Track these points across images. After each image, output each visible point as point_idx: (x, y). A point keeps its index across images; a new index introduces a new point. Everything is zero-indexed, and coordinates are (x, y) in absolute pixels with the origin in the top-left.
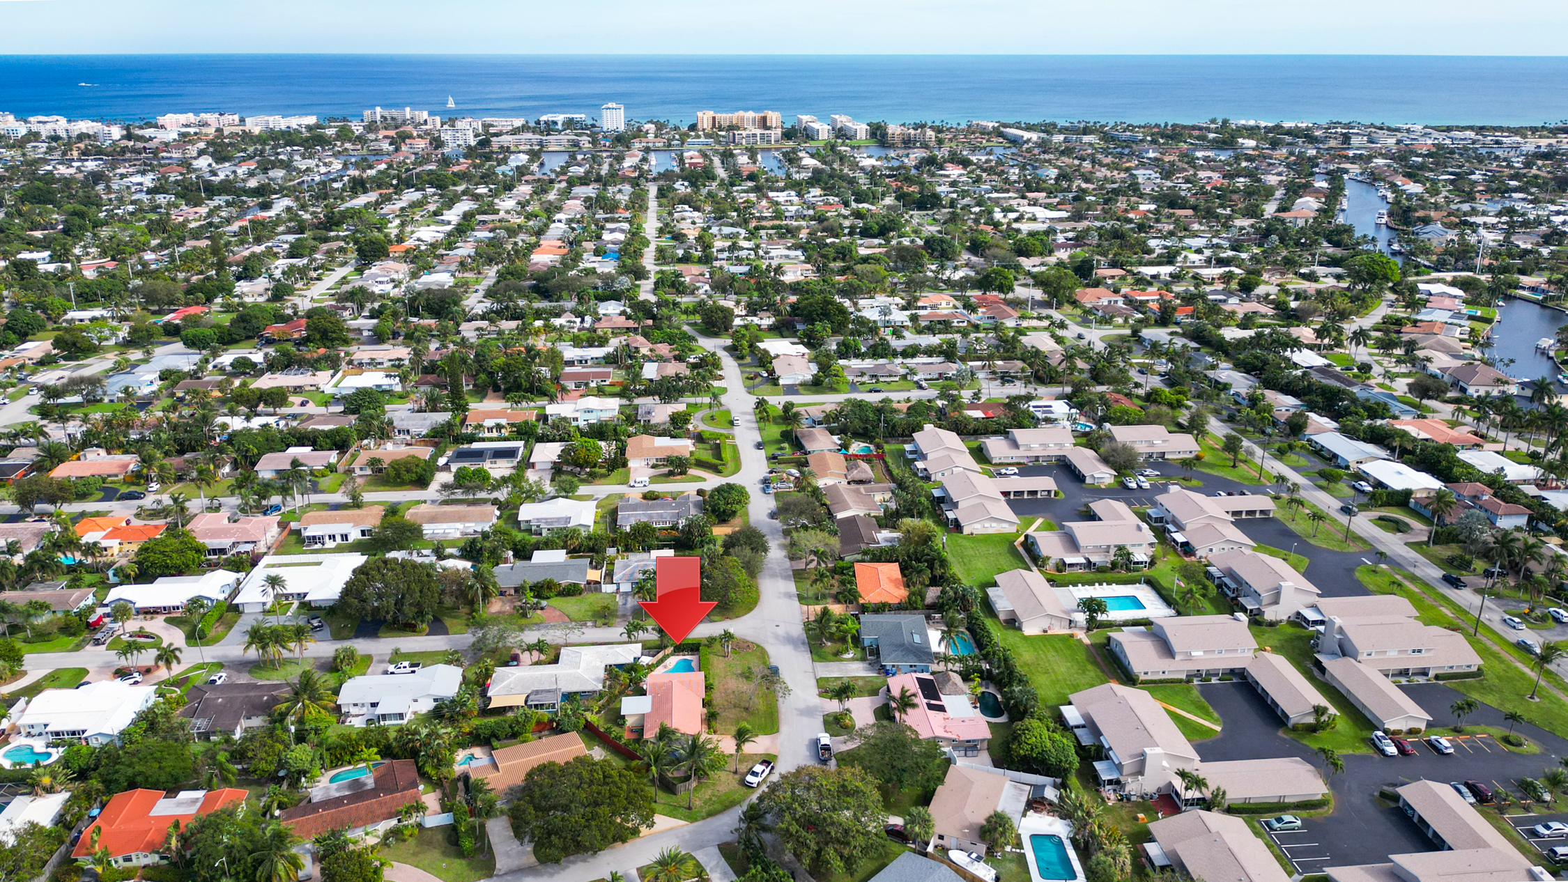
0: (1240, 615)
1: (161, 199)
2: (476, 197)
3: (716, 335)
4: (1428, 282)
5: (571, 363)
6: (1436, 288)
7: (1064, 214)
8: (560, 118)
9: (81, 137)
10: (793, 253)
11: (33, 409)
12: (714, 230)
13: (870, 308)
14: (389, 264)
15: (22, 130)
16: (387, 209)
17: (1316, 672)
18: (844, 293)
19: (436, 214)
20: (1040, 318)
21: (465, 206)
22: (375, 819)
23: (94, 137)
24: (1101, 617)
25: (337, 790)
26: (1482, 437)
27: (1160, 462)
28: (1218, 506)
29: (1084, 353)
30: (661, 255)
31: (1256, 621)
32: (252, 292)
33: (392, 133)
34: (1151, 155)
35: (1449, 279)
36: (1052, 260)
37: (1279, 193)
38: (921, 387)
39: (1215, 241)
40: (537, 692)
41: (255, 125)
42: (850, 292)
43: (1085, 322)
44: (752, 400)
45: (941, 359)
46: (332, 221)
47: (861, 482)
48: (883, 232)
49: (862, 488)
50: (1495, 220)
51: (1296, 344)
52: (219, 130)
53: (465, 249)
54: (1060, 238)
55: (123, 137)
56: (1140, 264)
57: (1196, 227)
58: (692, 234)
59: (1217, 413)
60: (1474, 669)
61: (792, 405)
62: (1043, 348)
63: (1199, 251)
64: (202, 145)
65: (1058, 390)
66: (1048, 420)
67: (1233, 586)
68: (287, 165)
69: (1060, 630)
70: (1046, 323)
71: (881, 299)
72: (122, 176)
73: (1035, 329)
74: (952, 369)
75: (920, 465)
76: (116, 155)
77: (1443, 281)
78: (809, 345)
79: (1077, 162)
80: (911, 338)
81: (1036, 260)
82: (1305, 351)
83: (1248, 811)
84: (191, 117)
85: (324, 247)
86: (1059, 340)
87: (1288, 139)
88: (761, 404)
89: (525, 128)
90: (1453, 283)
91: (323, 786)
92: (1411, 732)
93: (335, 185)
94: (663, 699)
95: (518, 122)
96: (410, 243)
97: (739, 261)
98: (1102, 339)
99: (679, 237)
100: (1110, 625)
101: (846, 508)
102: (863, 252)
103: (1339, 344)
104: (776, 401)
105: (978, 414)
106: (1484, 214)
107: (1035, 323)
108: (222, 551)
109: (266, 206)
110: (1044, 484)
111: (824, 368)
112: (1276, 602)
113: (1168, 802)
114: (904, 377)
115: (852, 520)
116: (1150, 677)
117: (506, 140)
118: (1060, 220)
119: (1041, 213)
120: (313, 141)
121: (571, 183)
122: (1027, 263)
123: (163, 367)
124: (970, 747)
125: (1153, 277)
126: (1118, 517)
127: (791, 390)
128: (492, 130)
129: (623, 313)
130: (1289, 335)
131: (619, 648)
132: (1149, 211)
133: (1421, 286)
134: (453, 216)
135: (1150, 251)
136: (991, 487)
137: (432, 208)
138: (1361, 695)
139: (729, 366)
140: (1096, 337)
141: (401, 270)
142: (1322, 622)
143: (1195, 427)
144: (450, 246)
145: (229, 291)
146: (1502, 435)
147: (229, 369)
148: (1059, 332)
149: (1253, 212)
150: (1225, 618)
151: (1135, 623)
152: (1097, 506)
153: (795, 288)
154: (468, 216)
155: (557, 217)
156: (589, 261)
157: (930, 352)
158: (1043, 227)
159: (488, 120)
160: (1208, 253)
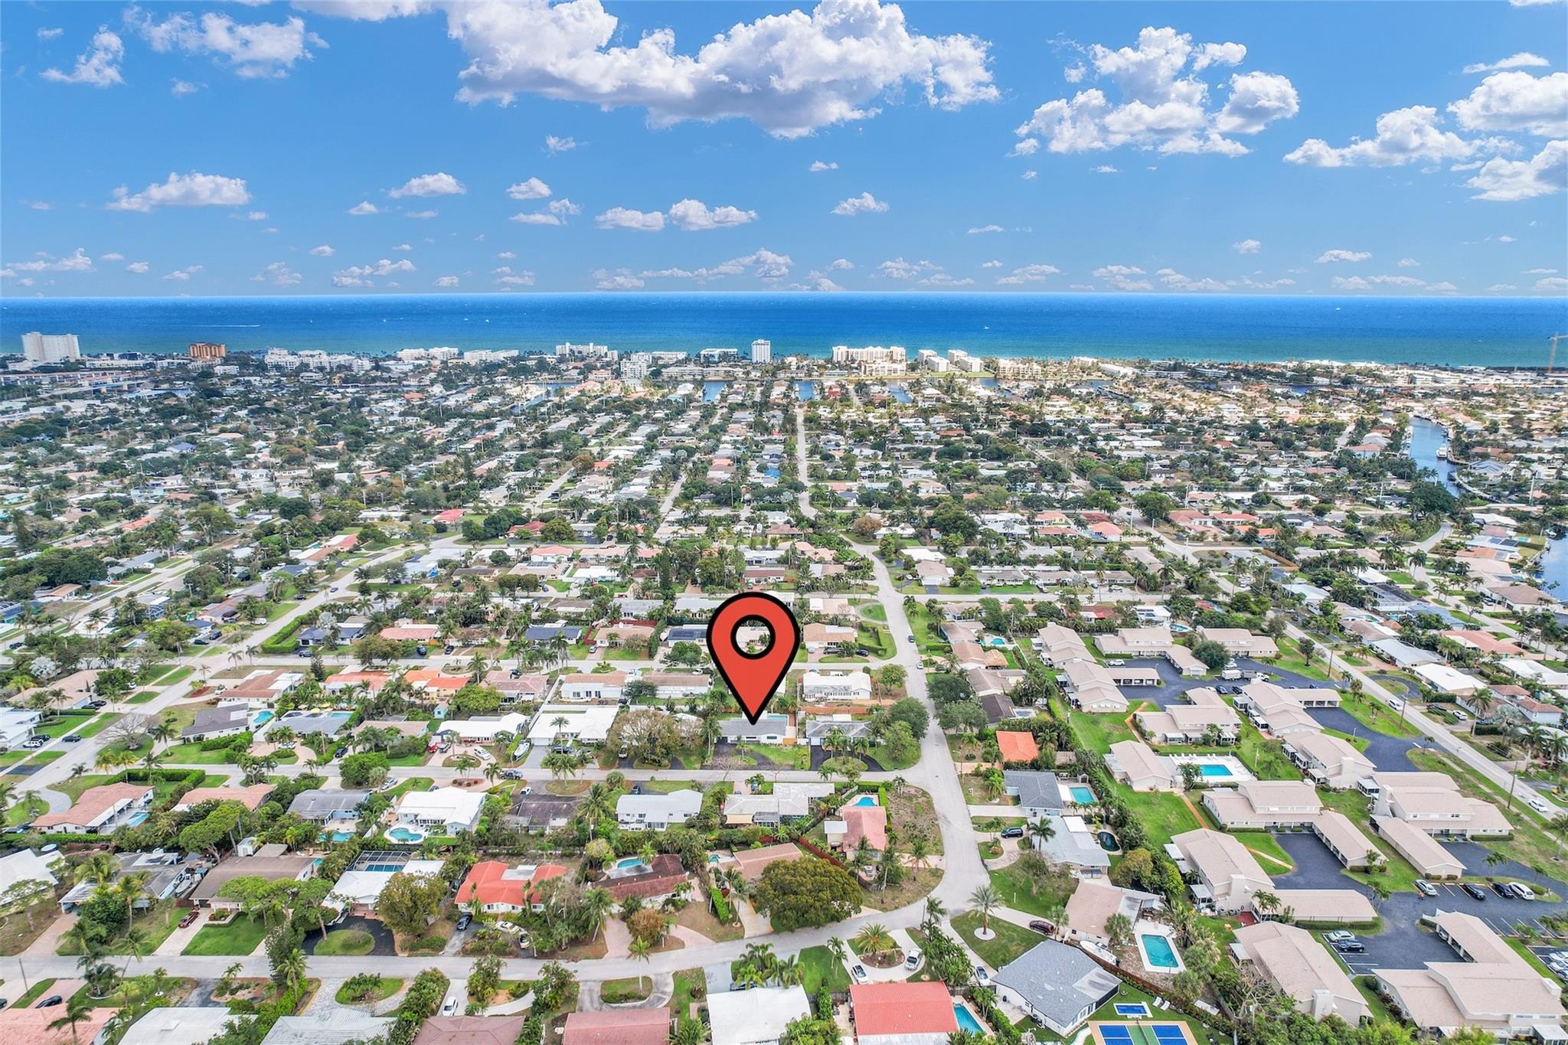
0: (1308, 781)
1: (411, 421)
2: (656, 421)
3: (867, 542)
4: (1482, 512)
5: (750, 563)
6: (1490, 518)
7: (1158, 444)
8: (717, 352)
9: (340, 367)
10: (925, 473)
11: (351, 588)
12: (856, 451)
13: (995, 522)
14: (595, 477)
15: (295, 361)
16: (587, 431)
17: (1372, 830)
18: (971, 508)
19: (625, 434)
20: (1141, 535)
21: (646, 429)
22: (657, 893)
23: (349, 368)
24: (1197, 780)
25: (629, 871)
26: (1526, 648)
27: (1244, 660)
28: (1293, 698)
29: (1181, 566)
30: (815, 474)
31: (1323, 788)
32: (496, 498)
33: (580, 364)
34: (1235, 390)
35: (1503, 509)
36: (1149, 484)
37: (1351, 428)
38: (1041, 591)
39: (1293, 471)
40: (760, 814)
41: (472, 358)
42: (978, 507)
43: (1179, 539)
44: (901, 598)
45: (1057, 568)
46: (545, 442)
47: (996, 667)
48: (1001, 456)
49: (998, 672)
50: (1550, 457)
51: (1362, 564)
52: (444, 362)
53: (654, 465)
54: (1156, 465)
55: (373, 368)
56: (1226, 490)
57: (1274, 457)
58: (838, 455)
59: (1294, 620)
60: (1505, 833)
61: (935, 602)
62: (1145, 562)
63: (1279, 479)
64: (433, 375)
65: (1158, 597)
66: (1149, 622)
67: (1304, 759)
68: (500, 392)
69: (1164, 788)
70: (1145, 539)
71: (1005, 516)
72: (377, 401)
73: (1137, 544)
74: (1070, 576)
75: (1045, 655)
76: (368, 381)
77: (1499, 513)
78: (945, 552)
79: (1168, 396)
80: (1029, 550)
81: (1134, 484)
82: (1370, 570)
83: (1314, 927)
84: (421, 351)
85: (543, 462)
86: (1159, 555)
87: (1359, 378)
88: (909, 602)
89: (687, 360)
90: (1507, 513)
91: (616, 870)
92: (1450, 878)
93: (543, 410)
94: (855, 823)
95: (682, 356)
96: (609, 459)
97: (879, 479)
98: (1195, 554)
99: (827, 458)
100: (1204, 787)
101: (987, 688)
102: (985, 473)
103: (1400, 564)
104: (922, 599)
105: (1093, 615)
106: (1540, 450)
107: (1137, 539)
108: (511, 699)
109: (491, 427)
110: (1150, 674)
111: (961, 572)
112: (1339, 774)
113: (1249, 917)
114: (1027, 583)
115: (992, 697)
116: (1235, 826)
117: (673, 371)
118: (1157, 448)
119: (1138, 443)
120: (519, 371)
121: (733, 408)
122: (1128, 486)
123: (440, 558)
124: (1093, 871)
125: (1238, 501)
126: (1210, 702)
127: (932, 589)
128: (660, 362)
129: (788, 522)
130: (1355, 556)
131: (817, 786)
132: (1234, 442)
133: (1476, 516)
134: (640, 435)
135: (1235, 479)
136: (1105, 676)
137: (621, 429)
138: (1407, 847)
139: (879, 568)
140: (1189, 552)
141: (605, 482)
142: (1377, 791)
143: (1274, 631)
144: (640, 463)
145: (476, 498)
146: (1542, 646)
147: (488, 560)
148: (1158, 548)
149: (1327, 446)
150: (1298, 783)
151: (1224, 786)
152: (1192, 693)
153: (932, 503)
154: (651, 437)
155: (724, 438)
156: (755, 477)
157: (1048, 561)
158: (1142, 454)
159: (657, 354)
160: (1286, 481)
